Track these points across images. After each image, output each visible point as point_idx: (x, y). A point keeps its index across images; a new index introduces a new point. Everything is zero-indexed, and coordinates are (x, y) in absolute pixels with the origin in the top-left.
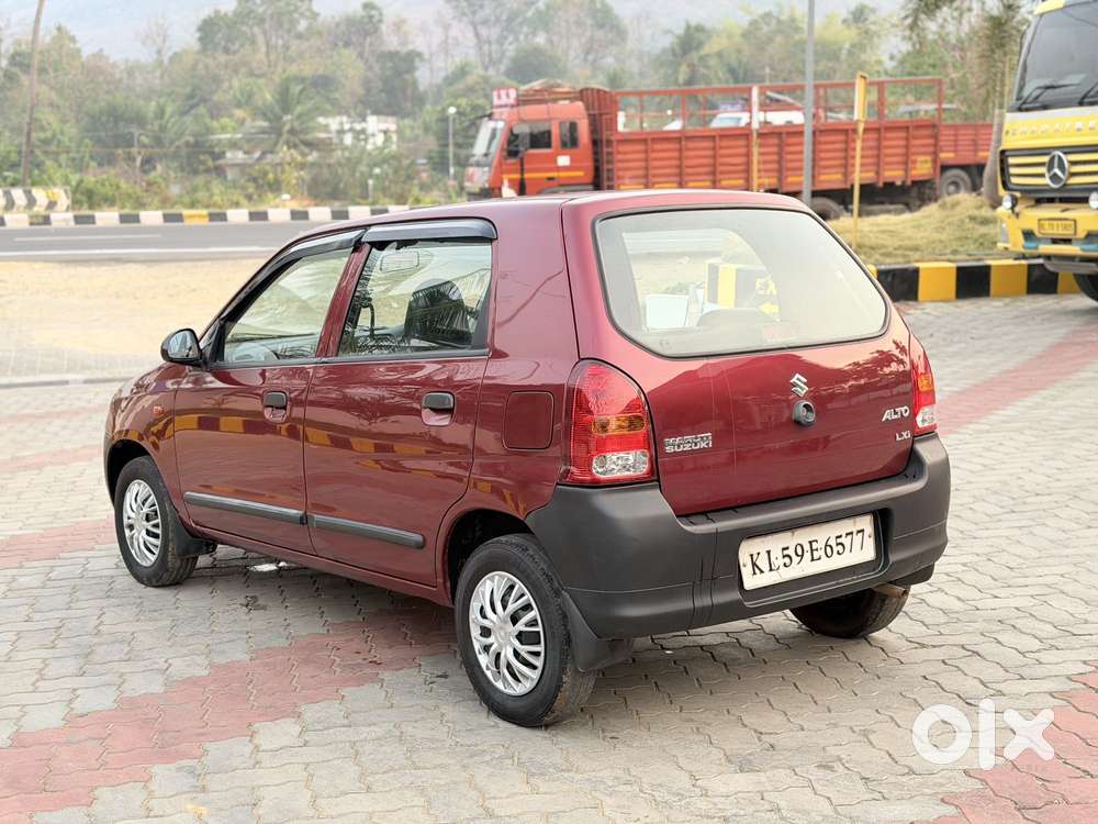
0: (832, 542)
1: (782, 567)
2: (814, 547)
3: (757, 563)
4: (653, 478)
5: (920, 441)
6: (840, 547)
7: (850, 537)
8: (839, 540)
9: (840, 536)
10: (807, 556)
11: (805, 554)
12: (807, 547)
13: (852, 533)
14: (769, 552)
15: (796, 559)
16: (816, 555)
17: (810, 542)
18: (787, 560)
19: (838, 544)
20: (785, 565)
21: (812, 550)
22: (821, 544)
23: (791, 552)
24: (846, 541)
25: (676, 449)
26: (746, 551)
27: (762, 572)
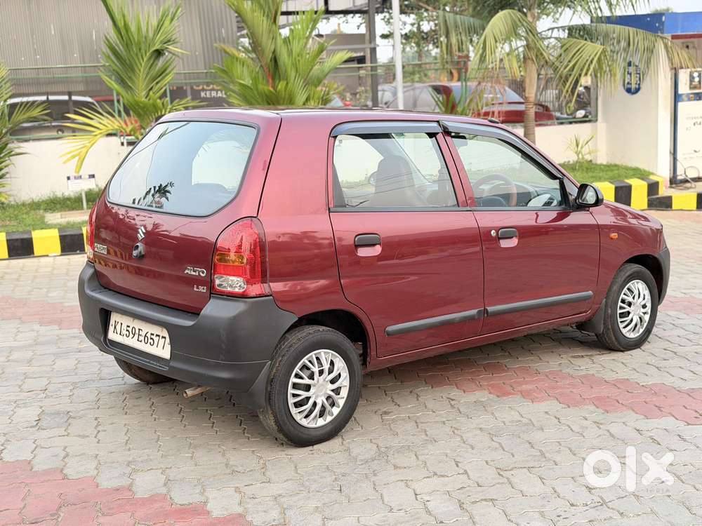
0: (149, 335)
1: (125, 335)
2: (141, 332)
3: (117, 327)
6: (152, 341)
7: (158, 338)
8: (152, 337)
9: (153, 335)
10: (136, 336)
12: (137, 331)
13: (159, 336)
14: (122, 324)
15: (131, 335)
16: (140, 338)
17: (139, 330)
18: (128, 333)
19: (151, 339)
21: (139, 335)
22: (143, 333)
23: (130, 329)
24: (156, 339)
25: (98, 250)
26: (114, 318)
27: (117, 333)
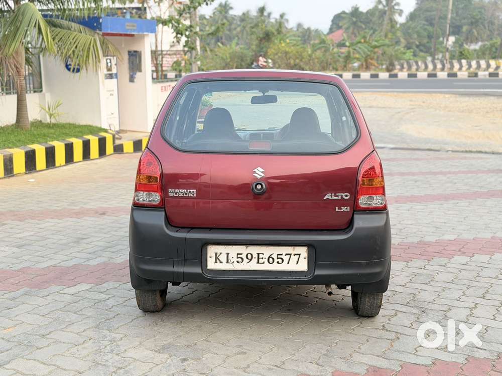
0: (275, 256)
1: (235, 262)
2: (261, 256)
3: (220, 258)
4: (161, 206)
5: (357, 214)
6: (280, 260)
7: (289, 256)
8: (280, 256)
9: (282, 255)
10: (255, 260)
11: (253, 259)
12: (255, 256)
13: (291, 254)
14: (228, 254)
15: (246, 260)
16: (261, 261)
17: (258, 254)
18: (240, 260)
19: (278, 258)
20: (238, 262)
21: (258, 258)
22: (266, 256)
23: (244, 256)
24: (286, 258)
25: (175, 195)
26: (212, 250)
27: (221, 262)
